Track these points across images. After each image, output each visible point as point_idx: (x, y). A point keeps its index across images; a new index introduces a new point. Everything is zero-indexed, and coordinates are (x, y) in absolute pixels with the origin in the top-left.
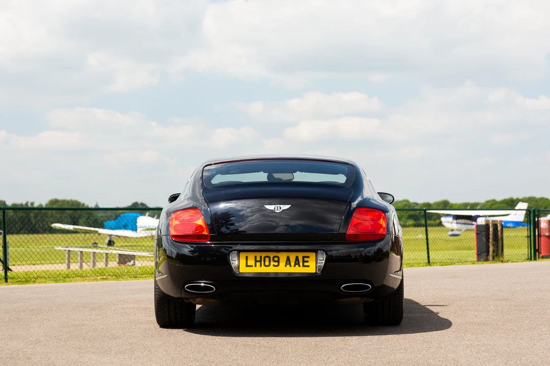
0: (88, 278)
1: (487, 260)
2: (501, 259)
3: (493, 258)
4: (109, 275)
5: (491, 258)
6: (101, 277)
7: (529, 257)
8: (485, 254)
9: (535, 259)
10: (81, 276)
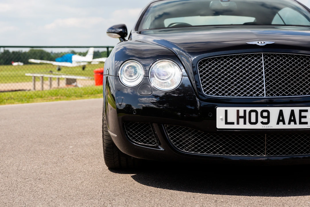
4: (62, 95)
6: (55, 97)
10: (41, 97)
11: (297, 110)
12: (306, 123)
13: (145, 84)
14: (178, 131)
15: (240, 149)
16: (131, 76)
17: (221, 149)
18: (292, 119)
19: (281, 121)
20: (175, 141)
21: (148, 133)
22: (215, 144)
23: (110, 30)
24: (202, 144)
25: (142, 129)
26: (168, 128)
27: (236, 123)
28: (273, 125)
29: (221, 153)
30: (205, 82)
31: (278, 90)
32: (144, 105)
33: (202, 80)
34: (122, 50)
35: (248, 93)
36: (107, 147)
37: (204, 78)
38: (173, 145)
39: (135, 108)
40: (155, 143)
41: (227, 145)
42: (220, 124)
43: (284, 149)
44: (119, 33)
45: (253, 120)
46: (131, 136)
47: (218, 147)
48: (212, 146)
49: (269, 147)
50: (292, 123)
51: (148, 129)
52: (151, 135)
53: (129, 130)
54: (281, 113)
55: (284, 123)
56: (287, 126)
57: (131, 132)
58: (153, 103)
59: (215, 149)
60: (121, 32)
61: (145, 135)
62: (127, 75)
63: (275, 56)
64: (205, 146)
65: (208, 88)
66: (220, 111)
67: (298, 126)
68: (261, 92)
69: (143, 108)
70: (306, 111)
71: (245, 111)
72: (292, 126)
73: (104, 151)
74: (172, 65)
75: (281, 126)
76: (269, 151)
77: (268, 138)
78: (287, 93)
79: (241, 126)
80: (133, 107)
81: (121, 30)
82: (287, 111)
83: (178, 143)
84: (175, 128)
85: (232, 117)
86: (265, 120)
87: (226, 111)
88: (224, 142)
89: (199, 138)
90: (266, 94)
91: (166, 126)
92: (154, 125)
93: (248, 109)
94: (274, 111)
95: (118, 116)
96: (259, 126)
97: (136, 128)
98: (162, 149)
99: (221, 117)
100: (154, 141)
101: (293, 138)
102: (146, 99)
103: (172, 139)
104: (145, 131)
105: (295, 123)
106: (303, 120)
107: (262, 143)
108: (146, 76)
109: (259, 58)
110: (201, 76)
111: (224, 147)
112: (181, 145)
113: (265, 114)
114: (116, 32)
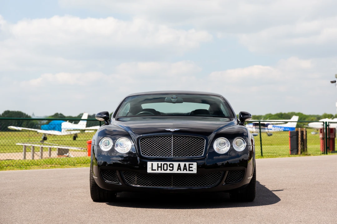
0: (42, 166)
1: (297, 153)
2: (306, 153)
3: (301, 152)
4: (56, 164)
5: (299, 153)
6: (51, 165)
7: (323, 152)
8: (296, 150)
9: (327, 154)
11: (187, 164)
12: (192, 171)
13: (113, 150)
14: (129, 174)
15: (159, 184)
16: (106, 146)
17: (150, 183)
18: (185, 168)
19: (179, 169)
20: (127, 180)
21: (114, 176)
22: (147, 181)
23: (98, 115)
24: (141, 181)
25: (111, 174)
26: (124, 173)
28: (175, 171)
29: (150, 186)
30: (143, 149)
31: (179, 154)
32: (114, 162)
33: (141, 148)
34: (104, 130)
35: (164, 155)
36: (92, 187)
37: (143, 147)
38: (126, 182)
39: (108, 163)
40: (118, 181)
41: (153, 181)
42: (149, 171)
43: (182, 184)
44: (104, 118)
45: (165, 168)
46: (105, 178)
47: (148, 182)
48: (145, 182)
49: (174, 183)
50: (185, 170)
51: (114, 174)
52: (115, 177)
53: (104, 175)
54: (179, 165)
55: (181, 170)
56: (182, 172)
57: (105, 176)
58: (119, 161)
59: (147, 183)
60: (105, 117)
61: (112, 177)
62: (104, 145)
63: (179, 137)
64: (142, 182)
65: (144, 152)
66: (149, 164)
67: (188, 172)
68: (170, 155)
69: (113, 163)
70: (192, 164)
71: (161, 164)
72: (185, 172)
73: (90, 189)
74: (128, 140)
75: (179, 172)
76: (174, 185)
77: (174, 178)
78: (183, 155)
79: (159, 171)
80: (107, 163)
81: (105, 116)
82: (182, 164)
83: (129, 181)
84: (127, 173)
85: (155, 167)
87: (152, 164)
88: (152, 180)
89: (139, 178)
90: (173, 156)
91: (123, 172)
92: (117, 171)
93: (163, 163)
94: (176, 164)
95: (98, 168)
96: (168, 172)
97: (108, 174)
98: (121, 184)
99: (149, 167)
100: (117, 180)
101: (187, 178)
102: (115, 158)
103: (126, 178)
104: (112, 175)
105: (187, 170)
106: (191, 169)
107: (170, 180)
108: (114, 146)
109: (171, 137)
110: (141, 146)
111: (152, 182)
112: (130, 182)
113: (171, 166)
114: (102, 117)
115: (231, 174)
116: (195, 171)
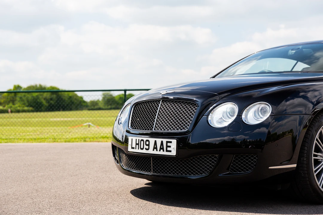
11: (165, 141)
12: (170, 151)
15: (141, 167)
17: (135, 166)
18: (162, 148)
19: (155, 148)
22: (132, 162)
24: (129, 162)
27: (135, 148)
28: (151, 151)
29: (135, 169)
30: (133, 119)
31: (162, 127)
35: (147, 128)
37: (134, 116)
38: (121, 162)
41: (136, 163)
42: (129, 149)
43: (162, 169)
45: (142, 146)
49: (154, 167)
54: (155, 143)
55: (157, 150)
56: (158, 152)
59: (133, 165)
63: (168, 102)
65: (133, 124)
66: (130, 139)
67: (165, 153)
68: (153, 128)
70: (171, 142)
72: (161, 153)
75: (155, 152)
76: (154, 170)
77: (153, 161)
78: (166, 129)
79: (137, 150)
84: (122, 151)
85: (134, 144)
86: (147, 147)
87: (132, 140)
89: (127, 157)
90: (155, 129)
91: (120, 149)
92: (117, 148)
93: (140, 139)
94: (152, 141)
96: (144, 151)
99: (130, 144)
100: (118, 159)
101: (168, 162)
103: (121, 158)
105: (163, 151)
106: (169, 149)
107: (150, 163)
113: (147, 143)
115: (237, 159)
116: (174, 153)
